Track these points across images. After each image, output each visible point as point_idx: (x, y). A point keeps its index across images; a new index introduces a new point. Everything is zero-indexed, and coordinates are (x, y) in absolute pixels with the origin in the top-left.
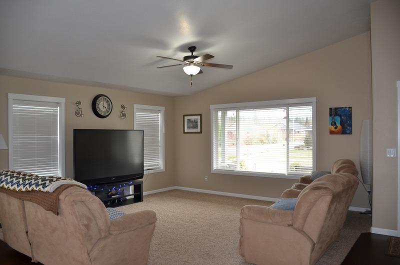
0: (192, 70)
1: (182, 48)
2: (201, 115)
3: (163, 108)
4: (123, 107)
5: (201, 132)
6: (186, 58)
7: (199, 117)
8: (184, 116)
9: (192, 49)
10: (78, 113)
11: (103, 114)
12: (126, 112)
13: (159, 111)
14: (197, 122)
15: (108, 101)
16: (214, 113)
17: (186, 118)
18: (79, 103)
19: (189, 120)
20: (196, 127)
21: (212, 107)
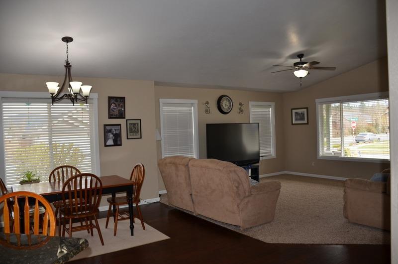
0: (301, 73)
1: (293, 56)
2: (307, 108)
3: (273, 104)
4: (241, 104)
5: (308, 123)
6: (296, 64)
7: (305, 110)
8: (292, 109)
9: (300, 56)
10: (207, 111)
11: (226, 111)
12: (243, 108)
13: (270, 106)
14: (304, 115)
15: (229, 101)
16: (319, 106)
17: (294, 111)
18: (207, 103)
19: (296, 113)
20: (303, 119)
21: (317, 100)
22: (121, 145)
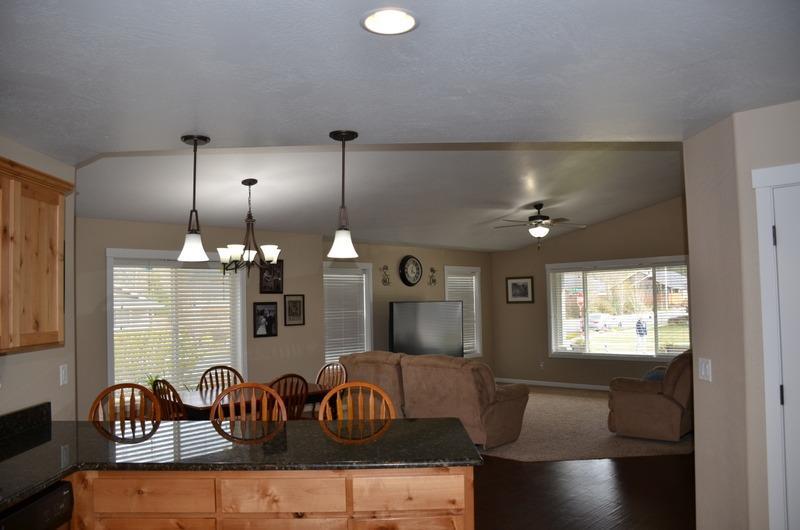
0: (539, 232)
2: (532, 278)
3: (478, 270)
4: (432, 270)
5: (533, 302)
6: (532, 218)
7: (529, 281)
8: (507, 279)
9: (538, 206)
10: (385, 282)
11: (411, 280)
12: (436, 276)
13: (472, 274)
14: (526, 288)
15: (416, 265)
16: (551, 274)
17: (510, 282)
18: (386, 268)
19: (514, 285)
20: (526, 295)
21: (548, 266)
22: (276, 335)
